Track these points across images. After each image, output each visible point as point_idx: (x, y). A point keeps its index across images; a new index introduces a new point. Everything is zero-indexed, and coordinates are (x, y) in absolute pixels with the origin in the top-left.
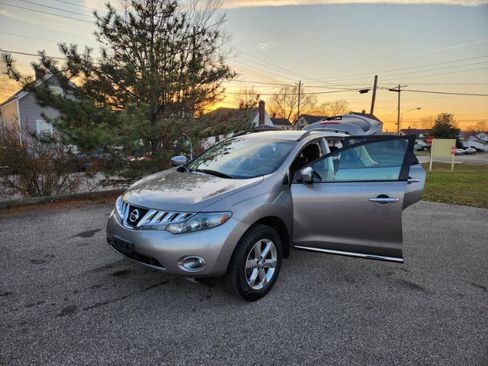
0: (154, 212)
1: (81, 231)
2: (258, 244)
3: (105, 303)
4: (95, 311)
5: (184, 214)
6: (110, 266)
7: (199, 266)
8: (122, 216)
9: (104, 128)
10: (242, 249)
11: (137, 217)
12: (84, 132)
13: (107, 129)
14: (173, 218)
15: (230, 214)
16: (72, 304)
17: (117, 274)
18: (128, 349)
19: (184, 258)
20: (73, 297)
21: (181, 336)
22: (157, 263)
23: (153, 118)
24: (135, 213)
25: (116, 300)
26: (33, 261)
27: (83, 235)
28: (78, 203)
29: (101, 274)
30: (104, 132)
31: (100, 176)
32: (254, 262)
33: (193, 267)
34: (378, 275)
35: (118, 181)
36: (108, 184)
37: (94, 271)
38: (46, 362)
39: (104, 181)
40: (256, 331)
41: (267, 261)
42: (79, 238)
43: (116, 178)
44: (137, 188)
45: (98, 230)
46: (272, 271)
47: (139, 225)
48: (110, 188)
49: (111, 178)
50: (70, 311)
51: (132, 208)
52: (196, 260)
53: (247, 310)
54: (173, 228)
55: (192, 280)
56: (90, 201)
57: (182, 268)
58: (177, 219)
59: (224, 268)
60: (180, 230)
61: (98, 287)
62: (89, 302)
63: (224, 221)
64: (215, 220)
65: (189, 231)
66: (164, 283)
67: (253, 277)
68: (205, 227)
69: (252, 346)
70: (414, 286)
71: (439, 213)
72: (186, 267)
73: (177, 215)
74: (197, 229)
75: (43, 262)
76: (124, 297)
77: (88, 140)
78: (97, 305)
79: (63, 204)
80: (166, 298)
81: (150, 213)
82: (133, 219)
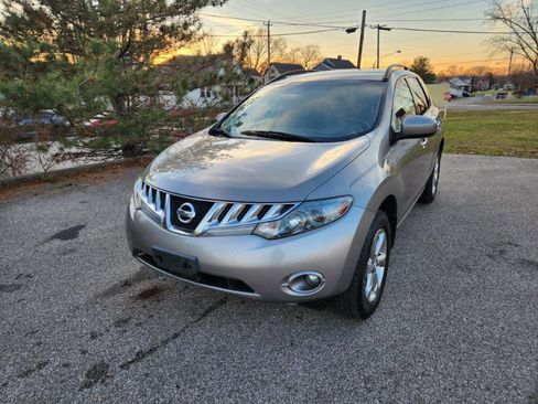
0: (222, 205)
1: (56, 230)
3: (151, 351)
4: (141, 367)
5: (279, 207)
6: (127, 284)
7: (313, 285)
11: (192, 214)
14: (261, 214)
15: (350, 200)
16: (97, 360)
17: (145, 295)
19: (286, 277)
20: (92, 346)
24: (188, 209)
25: (165, 343)
26: (2, 288)
27: (64, 235)
29: (120, 298)
32: (369, 265)
33: (304, 289)
35: (77, 155)
36: (64, 159)
37: (107, 294)
39: (57, 155)
41: (379, 258)
42: (57, 242)
43: (74, 150)
45: (81, 227)
47: (199, 229)
49: (66, 150)
50: (98, 373)
54: (265, 229)
56: (49, 185)
57: (290, 292)
58: (270, 215)
60: (275, 232)
61: (126, 321)
62: (125, 352)
63: (344, 212)
72: (295, 291)
73: (268, 208)
74: (306, 229)
75: (18, 287)
76: (176, 336)
77: (35, 97)
78: (140, 356)
79: (10, 192)
80: (240, 329)
81: (218, 207)
82: (186, 218)
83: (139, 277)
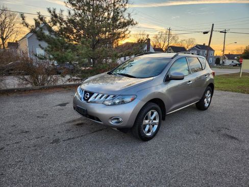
0: (97, 94)
1: (60, 103)
2: (150, 113)
3: (73, 138)
4: (68, 142)
5: (112, 96)
6: (75, 121)
7: (119, 122)
8: (81, 96)
9: (70, 52)
10: (141, 114)
11: (88, 96)
12: (60, 54)
13: (71, 53)
14: (106, 98)
15: (136, 96)
16: (57, 138)
17: (78, 125)
18: (85, 161)
19: (112, 118)
20: (57, 135)
21: (110, 156)
22: (98, 120)
23: (94, 47)
24: (87, 95)
25: (78, 137)
26: (38, 117)
27: (61, 105)
28: (58, 90)
29: (70, 124)
30: (70, 54)
31: (68, 77)
32: (147, 121)
33: (116, 123)
34: (213, 131)
35: (76, 80)
36: (71, 81)
37: (67, 123)
38: (46, 165)
40: (148, 156)
41: (154, 121)
42: (59, 107)
43: (75, 78)
44: (86, 82)
45: (68, 103)
46: (156, 127)
47: (89, 101)
48: (73, 83)
49: (73, 78)
50: (56, 141)
51: (86, 92)
52: (118, 119)
53: (143, 146)
54: (107, 103)
55: (116, 129)
56: (63, 89)
57: (111, 123)
58: (108, 98)
59: (132, 124)
60: (110, 104)
61: (69, 130)
62: (66, 138)
63: (132, 100)
64: (128, 99)
65: (114, 104)
66: (101, 130)
67: (147, 129)
68: (123, 102)
69: (146, 163)
70: (232, 138)
71: (246, 99)
72: (113, 123)
73: (109, 96)
74: (119, 103)
75: (43, 117)
76: (82, 136)
77: (62, 58)
78: (69, 139)
79: (51, 90)
80: (102, 137)
81: (95, 95)
82: (86, 97)
83: (79, 119)
